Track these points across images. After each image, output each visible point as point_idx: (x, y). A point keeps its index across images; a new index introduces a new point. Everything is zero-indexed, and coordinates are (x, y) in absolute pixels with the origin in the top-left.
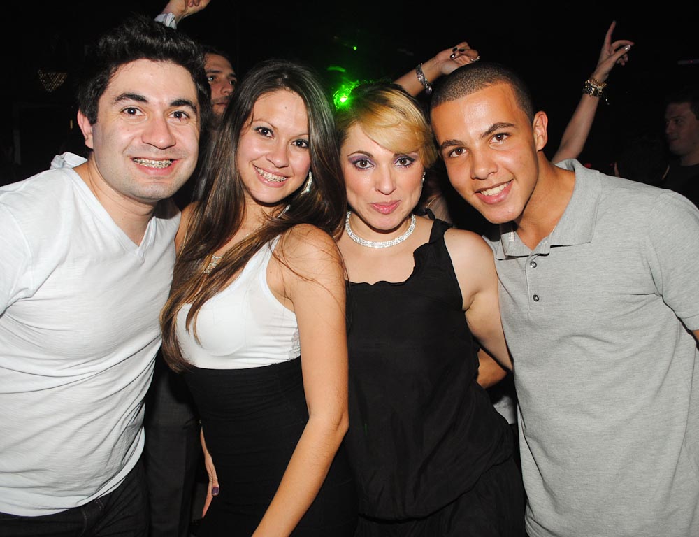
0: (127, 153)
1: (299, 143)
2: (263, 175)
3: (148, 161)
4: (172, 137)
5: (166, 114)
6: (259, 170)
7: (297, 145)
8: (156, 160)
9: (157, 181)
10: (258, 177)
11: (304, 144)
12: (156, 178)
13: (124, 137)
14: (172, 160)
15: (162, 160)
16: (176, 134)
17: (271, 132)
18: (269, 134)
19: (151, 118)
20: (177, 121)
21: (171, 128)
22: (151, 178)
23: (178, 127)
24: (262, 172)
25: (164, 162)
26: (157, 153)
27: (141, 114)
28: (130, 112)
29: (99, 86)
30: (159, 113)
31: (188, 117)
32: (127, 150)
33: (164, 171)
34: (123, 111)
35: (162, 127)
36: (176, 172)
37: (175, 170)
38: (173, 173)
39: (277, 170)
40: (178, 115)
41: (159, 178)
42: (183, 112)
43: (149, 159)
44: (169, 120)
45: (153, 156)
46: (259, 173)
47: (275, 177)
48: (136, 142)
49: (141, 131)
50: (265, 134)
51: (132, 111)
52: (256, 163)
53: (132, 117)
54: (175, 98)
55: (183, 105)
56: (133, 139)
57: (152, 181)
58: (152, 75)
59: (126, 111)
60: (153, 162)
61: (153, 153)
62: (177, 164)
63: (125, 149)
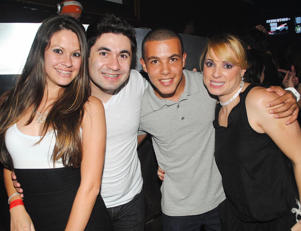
0: (100, 71)
1: (75, 55)
2: (60, 72)
3: (108, 75)
4: (119, 65)
5: (117, 56)
6: (58, 70)
7: (74, 55)
8: (112, 75)
9: (112, 83)
10: (59, 74)
11: (77, 55)
12: (111, 82)
13: (100, 64)
14: (118, 75)
15: (114, 75)
16: (121, 64)
17: (61, 51)
18: (60, 52)
19: (112, 57)
20: (122, 58)
21: (119, 61)
22: (109, 82)
23: (122, 61)
24: (60, 71)
25: (115, 76)
26: (112, 72)
27: (108, 55)
28: (103, 54)
29: (92, 42)
30: (115, 56)
31: (127, 57)
32: (100, 70)
33: (115, 79)
34: (100, 54)
35: (115, 62)
36: (120, 79)
37: (119, 78)
38: (119, 80)
39: (68, 69)
40: (123, 56)
41: (112, 82)
42: (125, 55)
43: (109, 74)
44: (118, 58)
45: (111, 73)
46: (58, 71)
47: (67, 72)
48: (105, 67)
49: (107, 63)
50: (58, 52)
51: (104, 54)
52: (56, 67)
53: (104, 56)
54: (122, 50)
55: (125, 52)
56: (103, 66)
57: (110, 83)
58: (113, 40)
59: (102, 54)
60: (111, 76)
61: (111, 72)
62: (121, 76)
63: (100, 69)
